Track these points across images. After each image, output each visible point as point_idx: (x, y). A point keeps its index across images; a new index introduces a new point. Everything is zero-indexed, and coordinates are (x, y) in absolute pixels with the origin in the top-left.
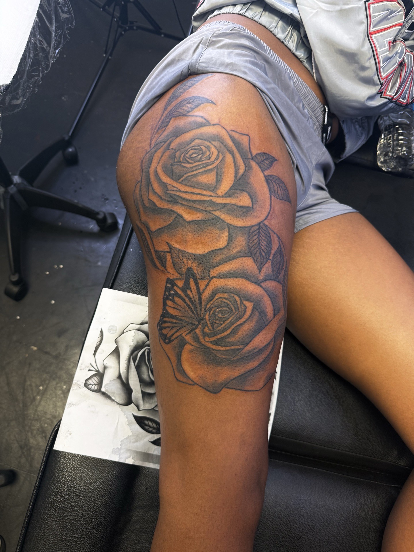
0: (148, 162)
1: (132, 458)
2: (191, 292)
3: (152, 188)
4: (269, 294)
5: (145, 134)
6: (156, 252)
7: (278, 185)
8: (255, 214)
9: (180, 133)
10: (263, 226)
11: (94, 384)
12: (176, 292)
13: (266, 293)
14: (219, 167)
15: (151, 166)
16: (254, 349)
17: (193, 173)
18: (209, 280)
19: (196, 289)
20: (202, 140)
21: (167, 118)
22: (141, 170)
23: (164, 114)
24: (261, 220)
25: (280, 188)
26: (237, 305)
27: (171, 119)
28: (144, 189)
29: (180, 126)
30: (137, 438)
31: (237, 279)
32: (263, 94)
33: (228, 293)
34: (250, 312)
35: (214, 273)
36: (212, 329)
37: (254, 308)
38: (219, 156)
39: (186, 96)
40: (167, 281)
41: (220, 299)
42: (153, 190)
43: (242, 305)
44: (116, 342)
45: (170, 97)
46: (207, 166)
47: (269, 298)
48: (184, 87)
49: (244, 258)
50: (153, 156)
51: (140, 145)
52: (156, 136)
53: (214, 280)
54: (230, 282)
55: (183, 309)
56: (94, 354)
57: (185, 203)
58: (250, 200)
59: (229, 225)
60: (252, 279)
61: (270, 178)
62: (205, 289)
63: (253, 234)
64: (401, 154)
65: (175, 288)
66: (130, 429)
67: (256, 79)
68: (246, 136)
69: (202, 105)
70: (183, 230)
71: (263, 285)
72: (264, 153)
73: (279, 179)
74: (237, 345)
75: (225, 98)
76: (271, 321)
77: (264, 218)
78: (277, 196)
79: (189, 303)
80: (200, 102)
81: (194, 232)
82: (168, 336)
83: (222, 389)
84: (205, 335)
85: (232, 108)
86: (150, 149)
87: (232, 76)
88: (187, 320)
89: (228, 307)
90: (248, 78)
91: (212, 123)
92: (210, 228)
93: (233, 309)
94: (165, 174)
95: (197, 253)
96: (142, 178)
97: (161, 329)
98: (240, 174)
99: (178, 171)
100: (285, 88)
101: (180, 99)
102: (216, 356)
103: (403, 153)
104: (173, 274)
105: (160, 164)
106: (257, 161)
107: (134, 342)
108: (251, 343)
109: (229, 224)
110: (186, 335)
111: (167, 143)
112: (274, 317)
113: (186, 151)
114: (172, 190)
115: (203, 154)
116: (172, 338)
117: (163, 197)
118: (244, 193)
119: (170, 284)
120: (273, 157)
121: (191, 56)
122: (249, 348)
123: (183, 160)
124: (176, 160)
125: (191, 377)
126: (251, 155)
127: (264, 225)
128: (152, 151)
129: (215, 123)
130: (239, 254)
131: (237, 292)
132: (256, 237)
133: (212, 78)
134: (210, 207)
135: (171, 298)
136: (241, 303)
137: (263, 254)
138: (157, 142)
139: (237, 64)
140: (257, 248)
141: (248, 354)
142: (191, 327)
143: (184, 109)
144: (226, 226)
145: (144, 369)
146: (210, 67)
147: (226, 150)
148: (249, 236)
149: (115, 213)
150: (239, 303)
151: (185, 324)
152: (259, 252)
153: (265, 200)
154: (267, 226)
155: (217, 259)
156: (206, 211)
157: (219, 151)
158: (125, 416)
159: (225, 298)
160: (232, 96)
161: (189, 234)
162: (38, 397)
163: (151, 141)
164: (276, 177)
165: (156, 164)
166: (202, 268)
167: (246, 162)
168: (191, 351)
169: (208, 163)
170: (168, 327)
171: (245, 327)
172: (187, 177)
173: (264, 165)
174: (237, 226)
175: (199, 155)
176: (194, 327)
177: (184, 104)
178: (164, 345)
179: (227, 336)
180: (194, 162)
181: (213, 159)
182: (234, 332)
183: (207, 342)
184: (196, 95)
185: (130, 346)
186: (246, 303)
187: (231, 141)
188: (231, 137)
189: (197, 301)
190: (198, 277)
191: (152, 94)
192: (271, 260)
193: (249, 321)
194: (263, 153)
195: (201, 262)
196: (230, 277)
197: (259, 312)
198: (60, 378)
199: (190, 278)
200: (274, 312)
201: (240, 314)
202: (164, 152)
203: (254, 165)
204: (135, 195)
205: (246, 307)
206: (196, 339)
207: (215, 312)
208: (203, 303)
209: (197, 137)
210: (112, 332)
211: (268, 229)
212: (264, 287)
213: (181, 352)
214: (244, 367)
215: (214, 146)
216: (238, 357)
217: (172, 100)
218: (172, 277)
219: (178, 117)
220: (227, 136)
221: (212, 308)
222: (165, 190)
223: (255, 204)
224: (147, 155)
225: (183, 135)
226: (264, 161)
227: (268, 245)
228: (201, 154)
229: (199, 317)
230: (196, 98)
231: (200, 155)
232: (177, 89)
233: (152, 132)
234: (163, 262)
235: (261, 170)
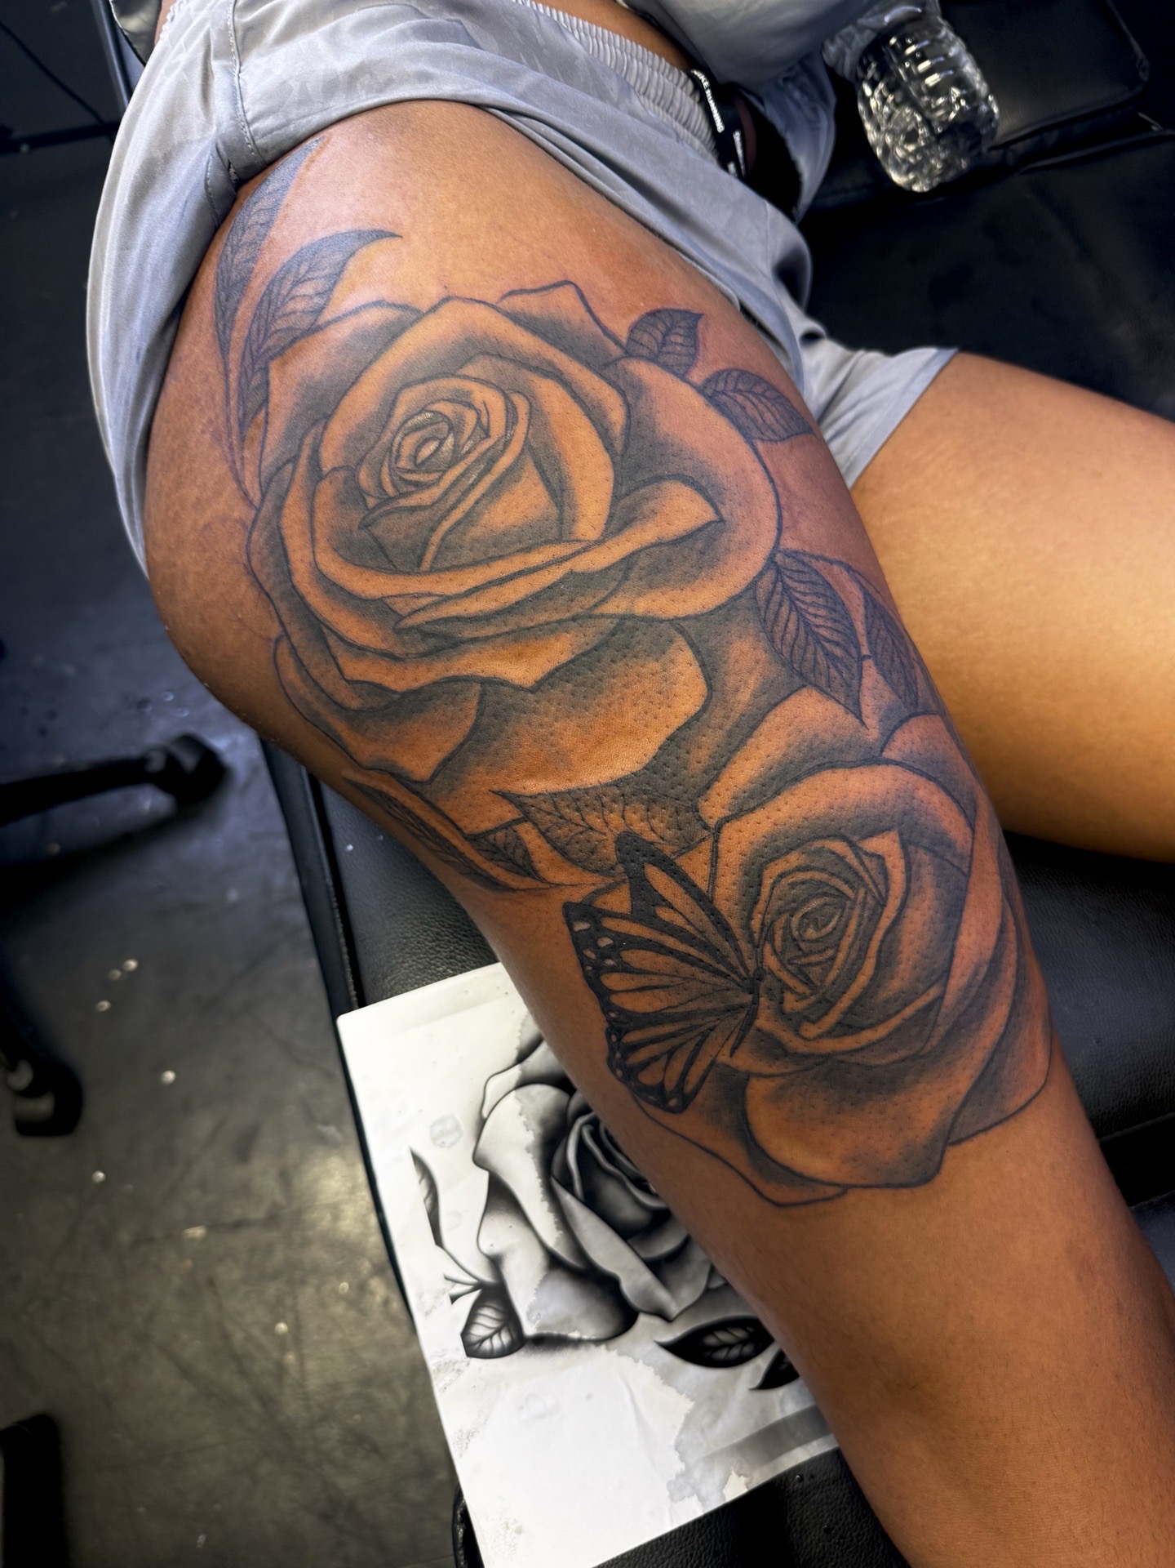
0: (272, 559)
1: (737, 1473)
2: (671, 911)
3: (341, 639)
4: (924, 770)
5: (204, 469)
6: (475, 840)
7: (750, 396)
8: (738, 537)
9: (332, 399)
10: (787, 560)
11: (491, 1331)
12: (618, 934)
13: (914, 772)
14: (534, 444)
15: (293, 566)
16: (976, 973)
17: (457, 515)
18: (711, 840)
19: (683, 891)
20: (423, 381)
21: (250, 373)
22: (264, 596)
23: (232, 366)
24: (770, 544)
25: (761, 402)
26: (851, 867)
27: (266, 370)
28: (311, 657)
29: (318, 377)
30: (714, 1404)
31: (803, 787)
32: (521, 122)
33: (798, 846)
34: (901, 864)
35: (714, 807)
36: (808, 992)
37: (904, 846)
38: (515, 408)
39: (272, 261)
40: (566, 916)
41: (784, 882)
42: (350, 645)
43: (866, 860)
44: (479, 1161)
45: (218, 297)
46: (493, 461)
47: (932, 783)
48: (247, 238)
49: (788, 704)
50: (279, 528)
51: (209, 514)
52: (247, 454)
53: (728, 831)
54: (785, 808)
55: (675, 979)
56: (438, 1241)
57: (490, 630)
58: (699, 499)
59: (677, 624)
60: (850, 757)
61: (716, 386)
62: (715, 874)
63: (773, 607)
64: (952, 115)
65: (609, 923)
66: (681, 1393)
67: (471, 80)
68: (561, 288)
69: (352, 265)
70: (530, 724)
71: (890, 754)
72: (654, 314)
73: (743, 373)
74: (918, 994)
75: (416, 198)
76: (972, 849)
77: (773, 534)
78: (769, 434)
79: (682, 948)
80: (339, 257)
81: (574, 712)
82: (670, 1086)
83: (942, 1157)
84: (794, 1021)
85: (461, 216)
86: (254, 512)
87: (390, 109)
88: (709, 1006)
89: (826, 889)
90: (448, 90)
91: (424, 305)
92: (619, 667)
93: (845, 888)
94: (359, 569)
95: (620, 774)
96: (282, 624)
97: (629, 1075)
98: (617, 430)
99: (401, 537)
100: (562, 66)
101: (257, 287)
102: (871, 1067)
103: (957, 108)
104: (577, 884)
105: (322, 543)
106: (645, 352)
107: (533, 1130)
108: (957, 960)
109: (676, 618)
110: (731, 1055)
111: (304, 460)
112: (974, 831)
113: (390, 450)
114: (415, 611)
115: (455, 428)
116: (689, 1088)
117: (398, 650)
118: (667, 485)
119: (582, 918)
120: (686, 312)
121: (203, 118)
122: (957, 981)
123: (395, 486)
124: (371, 502)
125: (821, 1176)
126: (617, 342)
127: (788, 554)
128: (263, 513)
129: (436, 301)
130: (764, 698)
131: (826, 828)
132: (785, 610)
133: (325, 155)
134: (581, 599)
135: (610, 962)
136: (857, 855)
137: (838, 652)
138: (264, 475)
139: (380, 61)
140: (807, 644)
141: (967, 1002)
142: (734, 1022)
143: (294, 312)
144: (672, 630)
145: (612, 1193)
146: (297, 119)
147: (524, 371)
148: (765, 620)
149: (191, 729)
150: (851, 858)
151: (710, 1021)
152: (821, 657)
153: (743, 471)
154: (796, 552)
155: (700, 757)
156: (574, 619)
157: (504, 387)
158: (641, 1362)
159: (799, 869)
160: (436, 178)
161: (557, 725)
162: (290, 1358)
163: (239, 481)
164: (729, 372)
165: (308, 552)
166: (665, 814)
167: (613, 378)
168: (776, 1098)
169: (488, 450)
170: (655, 1059)
171: (912, 922)
172: (443, 539)
173: (674, 353)
174: (705, 611)
175: (442, 442)
176: (742, 1016)
177: (284, 292)
178: (668, 1119)
179: (869, 986)
180: (440, 474)
181: (498, 426)
182: (887, 959)
183: (815, 1038)
184: (307, 241)
185: (528, 1150)
186: (874, 845)
187: (525, 334)
188: (515, 318)
189: (711, 929)
190: (668, 850)
191: (143, 322)
192: (869, 657)
193: (915, 895)
194: (649, 314)
195: (651, 797)
196: (778, 792)
197: (928, 849)
198: (316, 1270)
199: (643, 867)
200: (966, 817)
201: (874, 890)
202: (312, 497)
203: (643, 371)
204: (289, 691)
205: (880, 858)
206: (773, 1048)
207: (791, 932)
208: (734, 923)
209: (399, 384)
210: (449, 1140)
211: (806, 559)
212: (899, 759)
213: (744, 1115)
214: (973, 1048)
215: (477, 380)
216: (941, 1030)
217: (231, 304)
218: (577, 896)
219: (289, 352)
220: (503, 324)
221: (772, 923)
222: (393, 623)
223: (723, 503)
224: (255, 535)
225: (346, 401)
226: (667, 338)
227: (834, 615)
228: (449, 433)
229: (744, 974)
230: (315, 250)
231: (445, 439)
232: (224, 258)
233: (223, 451)
234: (521, 862)
235: (675, 378)
